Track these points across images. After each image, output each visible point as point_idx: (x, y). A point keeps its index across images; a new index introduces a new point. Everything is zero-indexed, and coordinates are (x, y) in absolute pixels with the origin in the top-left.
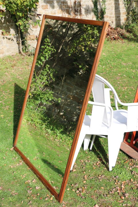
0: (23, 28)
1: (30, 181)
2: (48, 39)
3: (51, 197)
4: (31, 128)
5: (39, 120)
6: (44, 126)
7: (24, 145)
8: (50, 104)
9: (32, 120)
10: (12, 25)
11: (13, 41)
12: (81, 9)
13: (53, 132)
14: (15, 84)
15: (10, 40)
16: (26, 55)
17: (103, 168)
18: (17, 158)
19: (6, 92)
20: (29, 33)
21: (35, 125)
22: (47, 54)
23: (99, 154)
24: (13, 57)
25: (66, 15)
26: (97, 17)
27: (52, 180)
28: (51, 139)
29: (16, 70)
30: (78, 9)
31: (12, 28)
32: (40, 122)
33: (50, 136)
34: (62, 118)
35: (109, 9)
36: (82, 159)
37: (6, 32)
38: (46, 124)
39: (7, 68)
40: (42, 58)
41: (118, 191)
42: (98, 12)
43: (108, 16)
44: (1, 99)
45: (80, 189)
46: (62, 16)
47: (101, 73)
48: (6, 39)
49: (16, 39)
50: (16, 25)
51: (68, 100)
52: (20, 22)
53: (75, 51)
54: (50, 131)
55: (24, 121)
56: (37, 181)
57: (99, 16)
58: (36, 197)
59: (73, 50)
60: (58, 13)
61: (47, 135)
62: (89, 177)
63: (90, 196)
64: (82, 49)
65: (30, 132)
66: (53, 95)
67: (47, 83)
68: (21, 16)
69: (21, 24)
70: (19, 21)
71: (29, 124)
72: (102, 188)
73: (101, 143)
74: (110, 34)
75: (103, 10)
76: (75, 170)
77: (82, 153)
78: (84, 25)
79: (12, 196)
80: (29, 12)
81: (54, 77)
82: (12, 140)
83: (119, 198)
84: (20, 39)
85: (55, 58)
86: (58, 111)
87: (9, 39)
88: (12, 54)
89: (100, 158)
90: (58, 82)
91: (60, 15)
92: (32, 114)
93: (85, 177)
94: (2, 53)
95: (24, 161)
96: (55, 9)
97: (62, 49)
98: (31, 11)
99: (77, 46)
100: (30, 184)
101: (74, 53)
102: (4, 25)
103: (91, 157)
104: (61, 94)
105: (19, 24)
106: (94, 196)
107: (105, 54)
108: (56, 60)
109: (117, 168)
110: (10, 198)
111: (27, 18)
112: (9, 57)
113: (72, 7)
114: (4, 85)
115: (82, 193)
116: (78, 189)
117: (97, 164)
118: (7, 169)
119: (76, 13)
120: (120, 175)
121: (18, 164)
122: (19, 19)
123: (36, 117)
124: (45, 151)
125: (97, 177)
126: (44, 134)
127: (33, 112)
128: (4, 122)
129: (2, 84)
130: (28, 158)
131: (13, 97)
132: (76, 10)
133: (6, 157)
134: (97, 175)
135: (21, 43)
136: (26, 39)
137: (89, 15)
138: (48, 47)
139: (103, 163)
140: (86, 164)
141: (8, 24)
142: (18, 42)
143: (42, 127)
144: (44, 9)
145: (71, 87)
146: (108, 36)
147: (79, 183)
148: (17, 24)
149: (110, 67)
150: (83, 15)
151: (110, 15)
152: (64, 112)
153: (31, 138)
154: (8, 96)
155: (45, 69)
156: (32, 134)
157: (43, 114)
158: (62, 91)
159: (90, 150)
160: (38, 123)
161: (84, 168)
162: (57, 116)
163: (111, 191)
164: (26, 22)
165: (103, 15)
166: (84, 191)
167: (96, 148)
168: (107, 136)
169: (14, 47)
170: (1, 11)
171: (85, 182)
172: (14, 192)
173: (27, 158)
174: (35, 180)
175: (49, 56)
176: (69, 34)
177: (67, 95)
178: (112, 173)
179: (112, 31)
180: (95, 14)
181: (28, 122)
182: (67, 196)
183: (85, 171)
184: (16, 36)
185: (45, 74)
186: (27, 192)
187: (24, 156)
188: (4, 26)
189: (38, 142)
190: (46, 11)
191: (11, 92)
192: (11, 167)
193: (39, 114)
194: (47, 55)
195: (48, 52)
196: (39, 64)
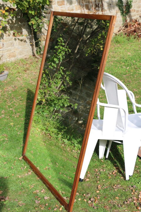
0: (36, 28)
1: (38, 191)
2: (61, 39)
3: (60, 207)
4: (45, 138)
5: (54, 130)
6: (60, 136)
7: (34, 155)
8: (67, 111)
9: (47, 130)
10: (24, 25)
11: (26, 42)
12: (103, 3)
13: (70, 142)
14: (28, 89)
15: (23, 42)
16: (40, 58)
17: (120, 177)
18: (25, 167)
19: (17, 99)
20: (43, 33)
21: (50, 135)
22: (61, 55)
23: (116, 163)
24: (26, 60)
25: (86, 12)
26: (121, 12)
27: (63, 190)
28: (68, 149)
29: (28, 74)
30: (99, 4)
31: (24, 29)
32: (56, 132)
33: (67, 147)
34: (82, 126)
35: (137, 1)
36: (97, 167)
37: (18, 33)
38: (62, 133)
39: (19, 73)
40: (55, 59)
41: (134, 202)
42: (123, 6)
43: (135, 10)
44: (12, 106)
45: (92, 199)
46: (81, 13)
47: (124, 75)
48: (19, 41)
49: (30, 41)
50: (28, 25)
51: (88, 106)
52: (33, 22)
53: (93, 50)
54: (67, 141)
55: (38, 130)
56: (47, 191)
57: (124, 10)
58: (44, 208)
59: (90, 49)
60: (76, 9)
61: (63, 145)
62: (103, 186)
63: (103, 207)
64: (101, 48)
65: (44, 142)
66: (69, 101)
67: (63, 88)
68: (33, 14)
69: (33, 24)
70: (31, 19)
71: (43, 133)
72: (117, 198)
73: (119, 151)
74: (137, 30)
75: (129, 3)
76: (88, 180)
77: (97, 161)
78: (103, 21)
79: (18, 206)
80: (42, 10)
81: (71, 81)
82: (22, 149)
83: (135, 208)
84: (34, 40)
85: (71, 60)
86: (77, 119)
87: (22, 40)
88: (25, 57)
89: (117, 167)
90: (75, 86)
91: (78, 11)
92: (47, 123)
93: (99, 186)
94: (14, 56)
95: (33, 171)
96: (73, 5)
97: (78, 49)
98: (44, 8)
99: (95, 45)
100: (39, 194)
101: (93, 53)
102: (15, 25)
103: (106, 165)
104: (80, 101)
105: (32, 24)
106: (107, 206)
107: (130, 54)
108: (72, 62)
109: (135, 177)
110: (16, 208)
111: (40, 16)
112: (22, 60)
113: (92, 2)
114: (15, 91)
115: (94, 204)
116: (90, 199)
117: (113, 173)
118: (14, 179)
119: (97, 8)
120: (138, 184)
121: (26, 174)
122: (32, 18)
123: (52, 126)
124: (58, 162)
125: (112, 186)
126: (60, 144)
127: (48, 120)
128: (14, 131)
129: (13, 90)
130: (38, 168)
131: (25, 103)
132: (97, 5)
133: (15, 167)
134: (113, 185)
135: (34, 44)
136: (40, 40)
137: (113, 10)
138: (61, 47)
139: (120, 172)
140: (100, 173)
141: (20, 23)
142: (31, 43)
143: (58, 137)
144: (60, 5)
145: (91, 92)
146: (135, 33)
147: (91, 192)
148: (30, 23)
149: (135, 68)
150: (106, 10)
151: (137, 9)
152: (83, 120)
153: (45, 148)
154: (19, 103)
155: (59, 72)
156: (46, 144)
157: (59, 122)
158: (80, 97)
159: (106, 159)
160: (53, 133)
161: (98, 177)
162: (76, 125)
163: (127, 201)
164: (39, 21)
165: (129, 9)
166: (97, 201)
167: (113, 156)
168: (122, 141)
169: (27, 49)
170: (12, 10)
171: (98, 192)
172: (21, 202)
173: (36, 167)
174: (43, 190)
175: (63, 57)
176: (87, 32)
177: (86, 102)
178: (129, 182)
179: (140, 27)
180: (119, 9)
181: (42, 131)
182: (78, 207)
183: (99, 181)
184: (29, 37)
185: (60, 77)
186: (35, 202)
187: (34, 165)
188: (15, 27)
189: (53, 152)
190: (62, 7)
191: (22, 99)
192: (19, 177)
193: (55, 122)
194: (61, 57)
195: (61, 53)
196: (52, 66)
